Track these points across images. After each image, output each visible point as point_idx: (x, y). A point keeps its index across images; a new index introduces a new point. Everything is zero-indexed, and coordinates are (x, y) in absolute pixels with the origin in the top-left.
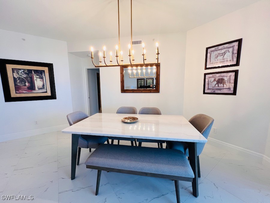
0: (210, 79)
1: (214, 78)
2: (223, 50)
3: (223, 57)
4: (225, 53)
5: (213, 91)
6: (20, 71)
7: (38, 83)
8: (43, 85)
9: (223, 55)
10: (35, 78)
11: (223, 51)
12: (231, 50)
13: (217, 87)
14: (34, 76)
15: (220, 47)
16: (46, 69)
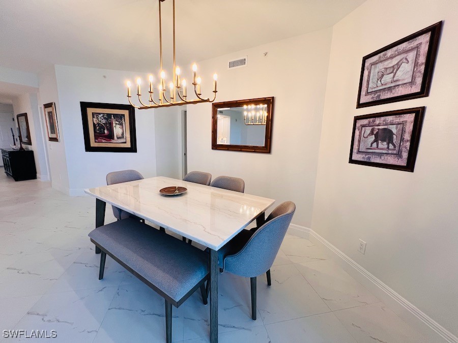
0: (363, 128)
1: (371, 128)
2: (394, 59)
3: (394, 77)
4: (398, 65)
5: (367, 157)
6: (100, 116)
7: (117, 130)
8: (123, 134)
9: (395, 71)
10: (114, 125)
11: (394, 61)
12: (411, 56)
13: (374, 149)
14: (114, 122)
15: (389, 53)
16: (126, 113)
